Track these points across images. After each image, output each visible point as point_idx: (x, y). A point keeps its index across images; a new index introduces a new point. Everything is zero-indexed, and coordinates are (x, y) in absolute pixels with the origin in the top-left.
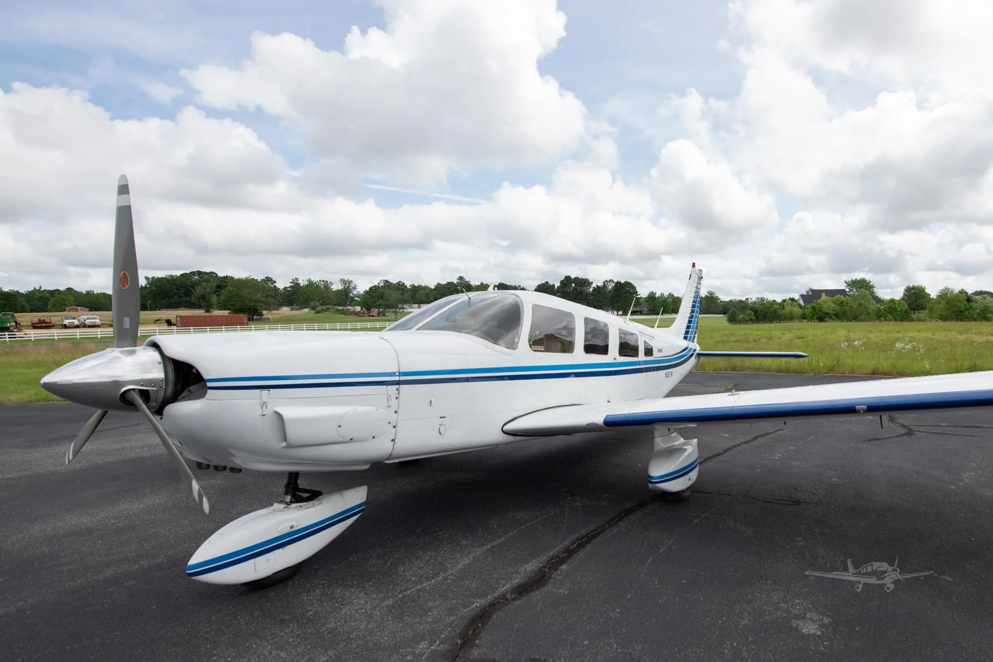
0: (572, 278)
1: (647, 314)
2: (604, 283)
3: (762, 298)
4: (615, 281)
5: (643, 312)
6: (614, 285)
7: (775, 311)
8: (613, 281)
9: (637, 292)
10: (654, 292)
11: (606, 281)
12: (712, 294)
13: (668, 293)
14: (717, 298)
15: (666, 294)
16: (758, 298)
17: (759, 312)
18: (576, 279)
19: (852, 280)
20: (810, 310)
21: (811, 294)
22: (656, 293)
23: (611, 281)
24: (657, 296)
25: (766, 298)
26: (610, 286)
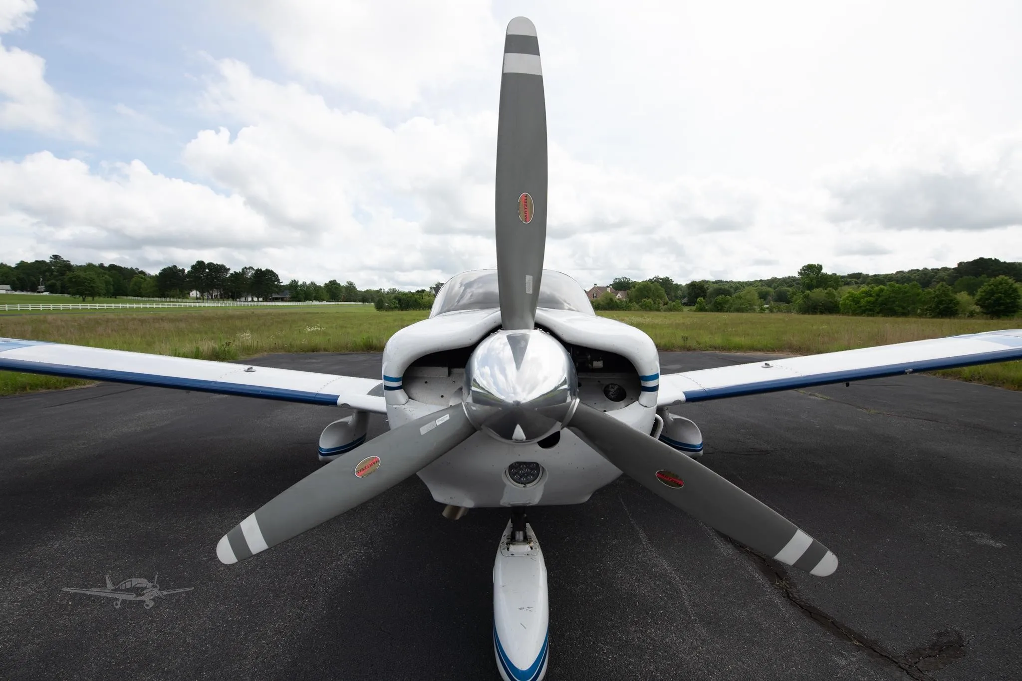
0: (206, 263)
1: (289, 301)
2: (243, 269)
3: (394, 289)
4: (255, 269)
5: (285, 299)
6: (254, 272)
7: (416, 301)
8: (253, 269)
9: (279, 280)
10: (297, 281)
11: (246, 268)
12: (351, 284)
13: (310, 282)
14: (355, 287)
15: (308, 282)
16: (390, 289)
17: (402, 301)
18: (210, 264)
22: (298, 282)
23: (251, 268)
24: (299, 284)
25: (397, 289)
26: (250, 274)
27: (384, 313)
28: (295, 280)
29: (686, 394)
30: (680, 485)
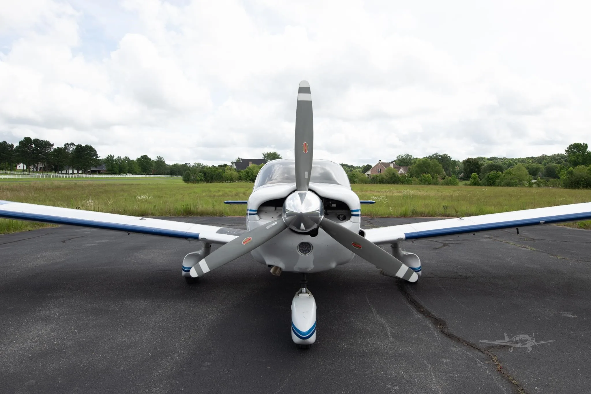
0: (33, 140)
1: (105, 174)
2: (65, 145)
3: (198, 164)
4: (76, 144)
5: (102, 171)
6: (75, 147)
7: (219, 174)
8: (74, 145)
9: (97, 155)
10: (112, 155)
11: (67, 144)
12: (161, 159)
13: (124, 157)
14: (164, 162)
15: (123, 157)
16: (195, 164)
17: (207, 174)
18: (36, 141)
19: (267, 153)
20: (244, 173)
21: (241, 162)
22: (114, 157)
23: (72, 144)
24: (115, 158)
25: (201, 163)
26: (71, 149)
27: (191, 185)
28: (111, 155)
29: (405, 234)
30: (361, 248)
